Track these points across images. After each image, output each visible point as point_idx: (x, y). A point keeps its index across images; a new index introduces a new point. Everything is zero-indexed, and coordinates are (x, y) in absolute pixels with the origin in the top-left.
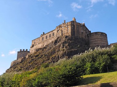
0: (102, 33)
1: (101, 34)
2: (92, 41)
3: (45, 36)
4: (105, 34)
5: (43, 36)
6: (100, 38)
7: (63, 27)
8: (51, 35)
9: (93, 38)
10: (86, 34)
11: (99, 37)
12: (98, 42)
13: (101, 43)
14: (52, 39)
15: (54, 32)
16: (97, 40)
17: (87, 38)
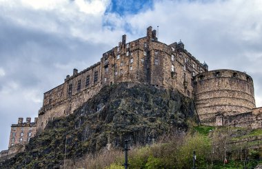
0: (235, 74)
1: (230, 76)
2: (204, 97)
3: (75, 81)
4: (244, 78)
5: (71, 82)
6: (229, 87)
7: (118, 57)
8: (91, 78)
9: (208, 90)
10: (189, 76)
11: (225, 84)
12: (222, 102)
13: (229, 105)
14: (91, 92)
15: (96, 69)
16: (217, 95)
17: (190, 88)
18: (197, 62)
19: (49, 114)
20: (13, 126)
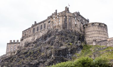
0: (100, 24)
1: (98, 25)
2: (88, 33)
3: (36, 27)
4: (103, 25)
5: (34, 27)
6: (98, 29)
8: (42, 26)
9: (89, 30)
10: (82, 25)
11: (96, 28)
12: (95, 35)
13: (98, 37)
14: (43, 32)
15: (45, 23)
16: (93, 32)
17: (82, 30)
18: (85, 19)
19: (25, 40)
20: (8, 44)
